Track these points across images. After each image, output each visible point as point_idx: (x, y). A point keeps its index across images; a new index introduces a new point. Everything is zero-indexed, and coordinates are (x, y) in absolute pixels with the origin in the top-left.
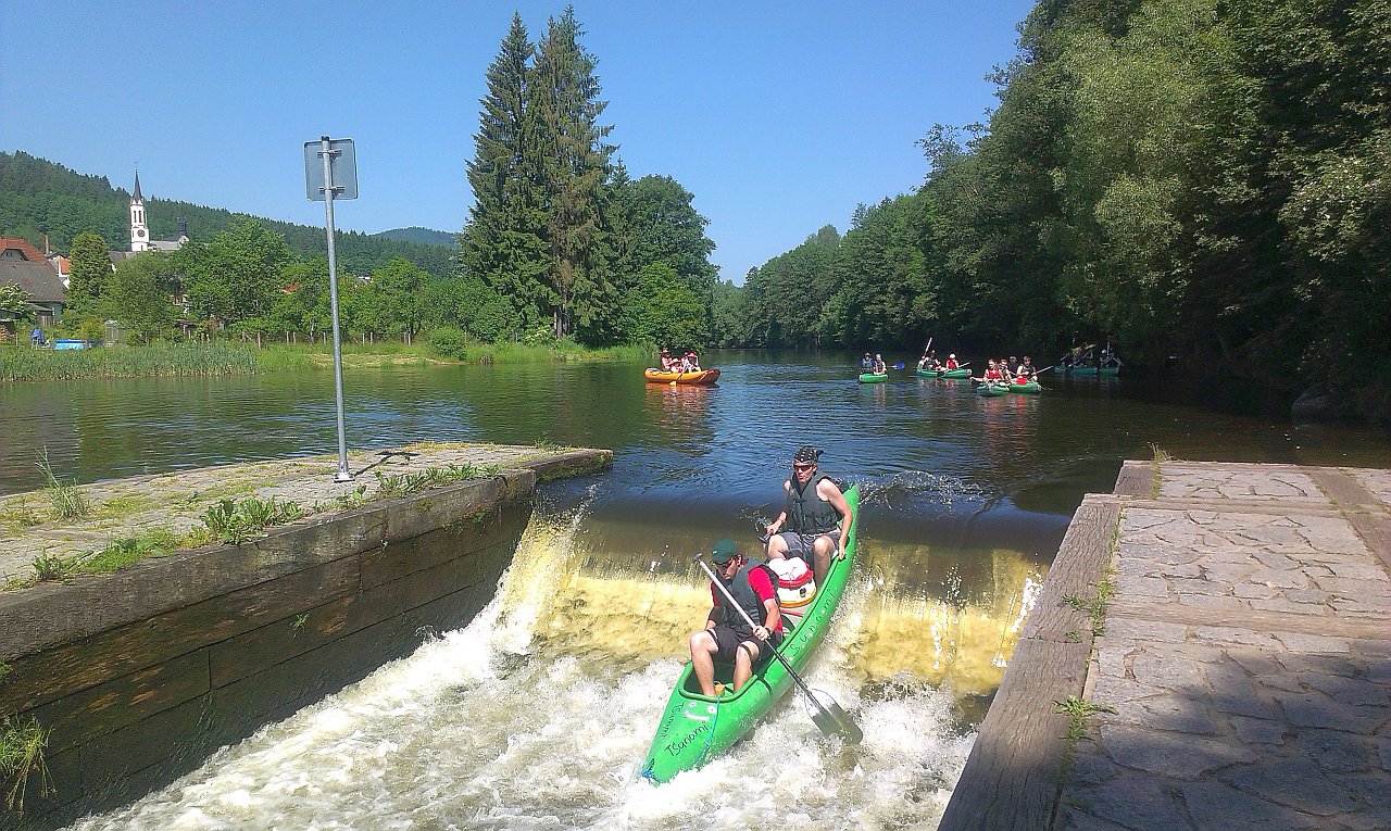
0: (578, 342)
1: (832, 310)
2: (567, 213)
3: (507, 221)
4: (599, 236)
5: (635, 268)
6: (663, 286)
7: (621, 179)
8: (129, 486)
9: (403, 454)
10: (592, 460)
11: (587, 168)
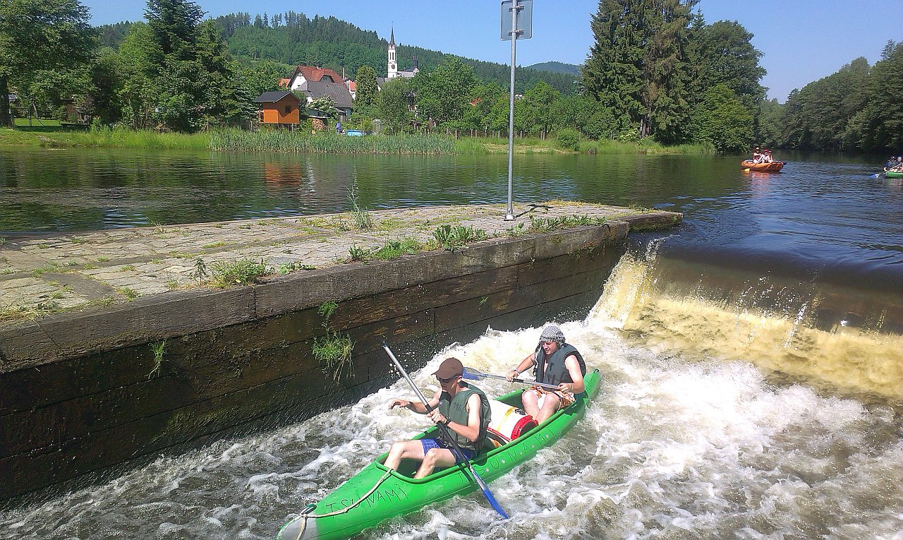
0: (656, 140)
1: (856, 123)
2: (658, 50)
3: (615, 56)
4: (679, 65)
5: (703, 88)
6: (722, 102)
7: (699, 24)
8: (393, 214)
9: (544, 206)
10: (668, 219)
11: (674, 16)
